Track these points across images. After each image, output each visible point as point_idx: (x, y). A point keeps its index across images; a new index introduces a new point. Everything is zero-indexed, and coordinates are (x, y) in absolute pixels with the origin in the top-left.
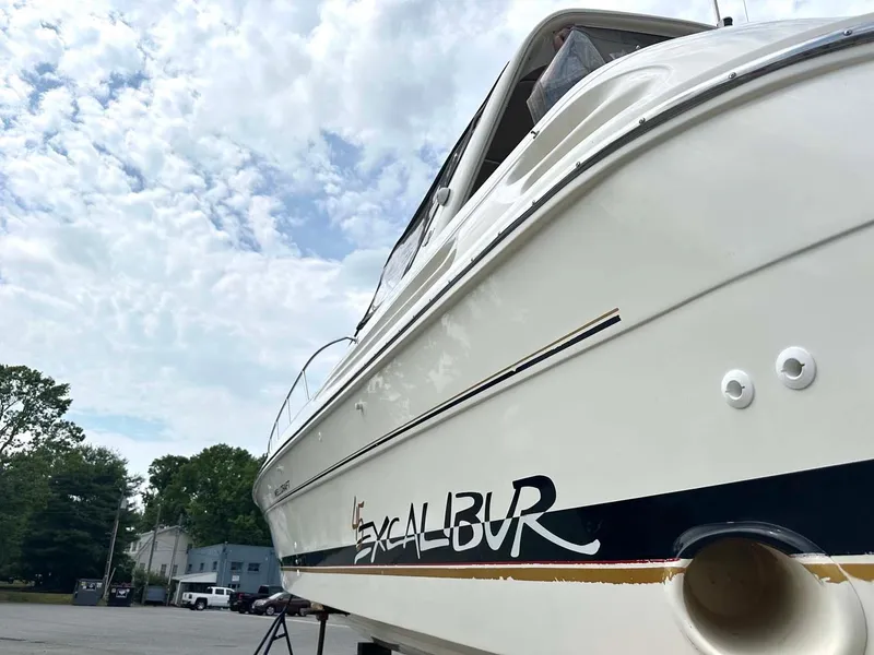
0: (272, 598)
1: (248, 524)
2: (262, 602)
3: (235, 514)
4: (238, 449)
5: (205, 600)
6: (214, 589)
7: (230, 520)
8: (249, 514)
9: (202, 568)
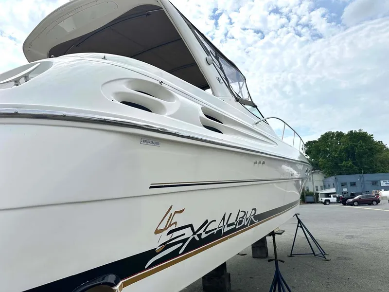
0: (356, 198)
1: (349, 165)
2: (351, 200)
3: (342, 161)
4: (337, 132)
5: (329, 200)
6: (332, 195)
7: (339, 164)
8: (348, 161)
9: (329, 187)
